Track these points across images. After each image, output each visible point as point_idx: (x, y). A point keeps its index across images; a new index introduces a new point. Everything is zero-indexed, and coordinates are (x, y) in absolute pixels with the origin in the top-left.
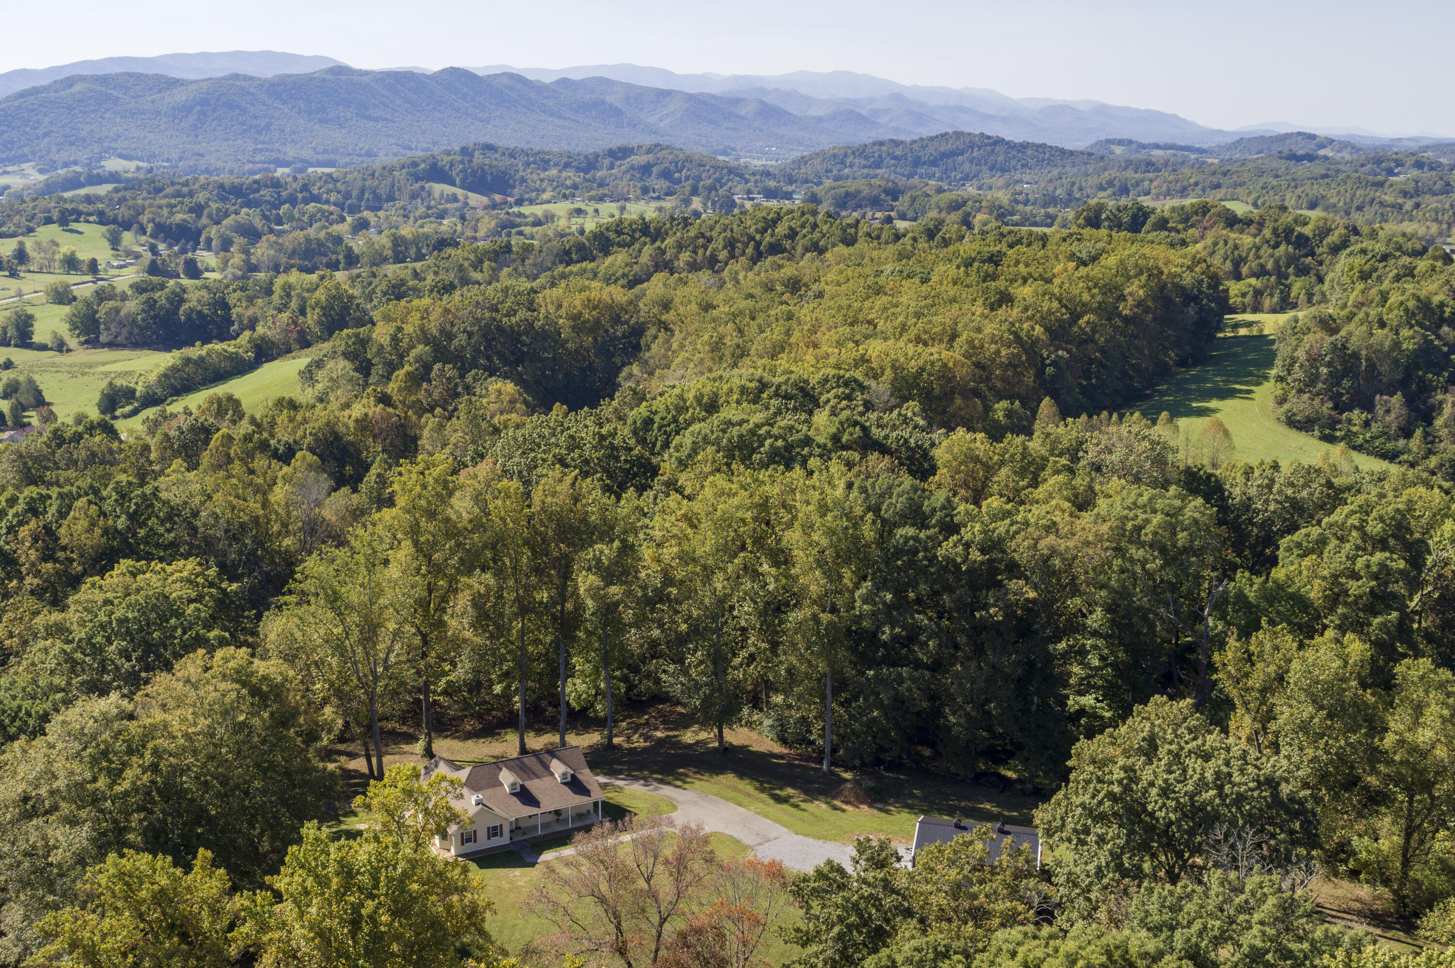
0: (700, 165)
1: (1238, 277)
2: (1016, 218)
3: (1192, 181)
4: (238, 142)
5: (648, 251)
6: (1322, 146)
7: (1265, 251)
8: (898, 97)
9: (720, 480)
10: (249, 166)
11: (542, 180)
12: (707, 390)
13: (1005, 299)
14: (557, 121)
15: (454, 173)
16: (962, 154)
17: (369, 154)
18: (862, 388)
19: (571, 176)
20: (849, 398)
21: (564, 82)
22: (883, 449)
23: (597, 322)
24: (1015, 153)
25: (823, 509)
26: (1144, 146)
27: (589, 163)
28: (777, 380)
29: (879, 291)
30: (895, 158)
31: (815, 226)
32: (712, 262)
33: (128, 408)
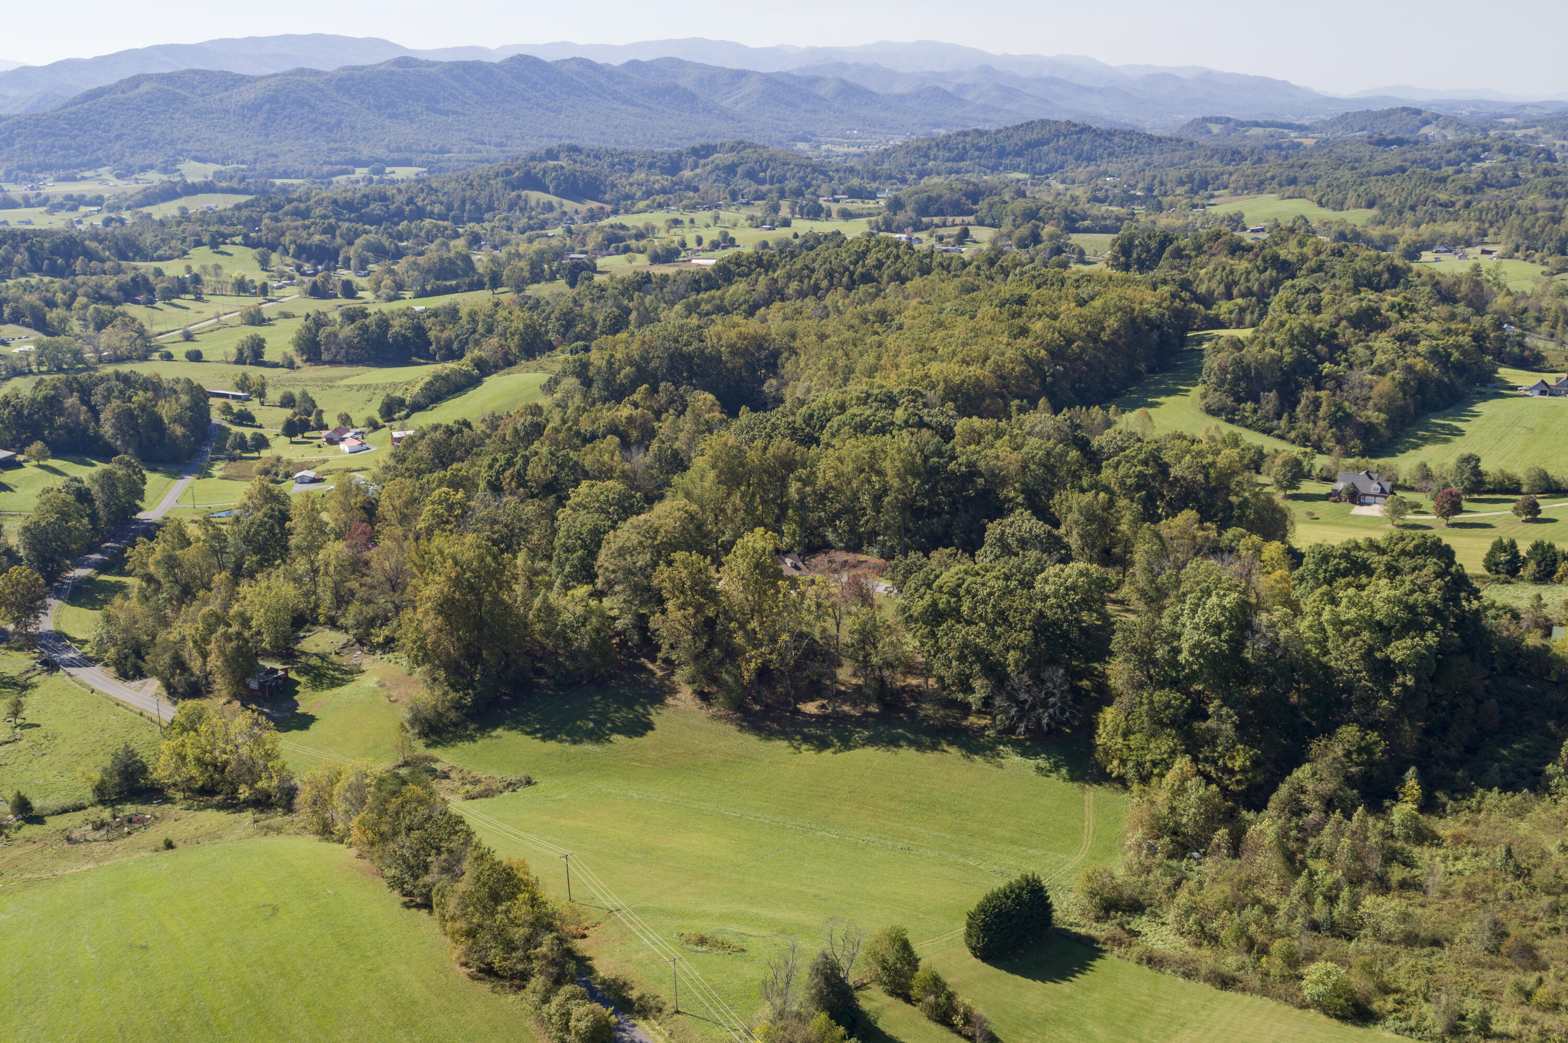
0: (785, 164)
1: (1229, 296)
2: (1087, 223)
3: (1269, 175)
4: (311, 141)
5: (763, 282)
6: (1426, 123)
7: (1254, 275)
8: (987, 70)
9: (853, 441)
10: (327, 168)
11: (631, 185)
12: (840, 398)
13: (1024, 332)
14: (630, 109)
15: (547, 180)
16: (1047, 143)
17: (442, 151)
18: (922, 396)
19: (660, 180)
20: (914, 401)
21: (634, 65)
22: (928, 426)
23: (746, 348)
24: (1101, 141)
25: (899, 451)
26: (1242, 124)
27: (673, 163)
28: (876, 391)
29: (941, 325)
30: (980, 149)
31: (897, 257)
32: (816, 289)
33: (403, 413)
